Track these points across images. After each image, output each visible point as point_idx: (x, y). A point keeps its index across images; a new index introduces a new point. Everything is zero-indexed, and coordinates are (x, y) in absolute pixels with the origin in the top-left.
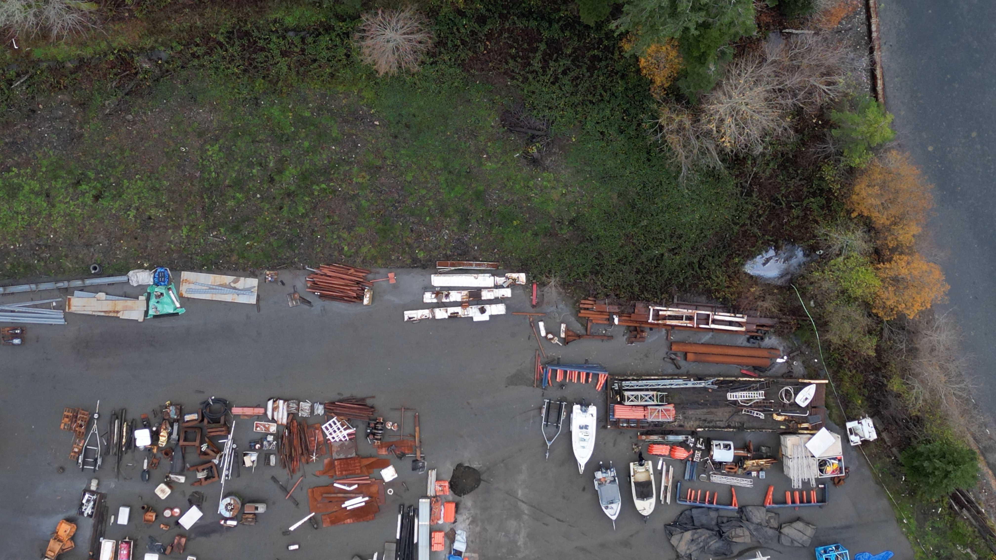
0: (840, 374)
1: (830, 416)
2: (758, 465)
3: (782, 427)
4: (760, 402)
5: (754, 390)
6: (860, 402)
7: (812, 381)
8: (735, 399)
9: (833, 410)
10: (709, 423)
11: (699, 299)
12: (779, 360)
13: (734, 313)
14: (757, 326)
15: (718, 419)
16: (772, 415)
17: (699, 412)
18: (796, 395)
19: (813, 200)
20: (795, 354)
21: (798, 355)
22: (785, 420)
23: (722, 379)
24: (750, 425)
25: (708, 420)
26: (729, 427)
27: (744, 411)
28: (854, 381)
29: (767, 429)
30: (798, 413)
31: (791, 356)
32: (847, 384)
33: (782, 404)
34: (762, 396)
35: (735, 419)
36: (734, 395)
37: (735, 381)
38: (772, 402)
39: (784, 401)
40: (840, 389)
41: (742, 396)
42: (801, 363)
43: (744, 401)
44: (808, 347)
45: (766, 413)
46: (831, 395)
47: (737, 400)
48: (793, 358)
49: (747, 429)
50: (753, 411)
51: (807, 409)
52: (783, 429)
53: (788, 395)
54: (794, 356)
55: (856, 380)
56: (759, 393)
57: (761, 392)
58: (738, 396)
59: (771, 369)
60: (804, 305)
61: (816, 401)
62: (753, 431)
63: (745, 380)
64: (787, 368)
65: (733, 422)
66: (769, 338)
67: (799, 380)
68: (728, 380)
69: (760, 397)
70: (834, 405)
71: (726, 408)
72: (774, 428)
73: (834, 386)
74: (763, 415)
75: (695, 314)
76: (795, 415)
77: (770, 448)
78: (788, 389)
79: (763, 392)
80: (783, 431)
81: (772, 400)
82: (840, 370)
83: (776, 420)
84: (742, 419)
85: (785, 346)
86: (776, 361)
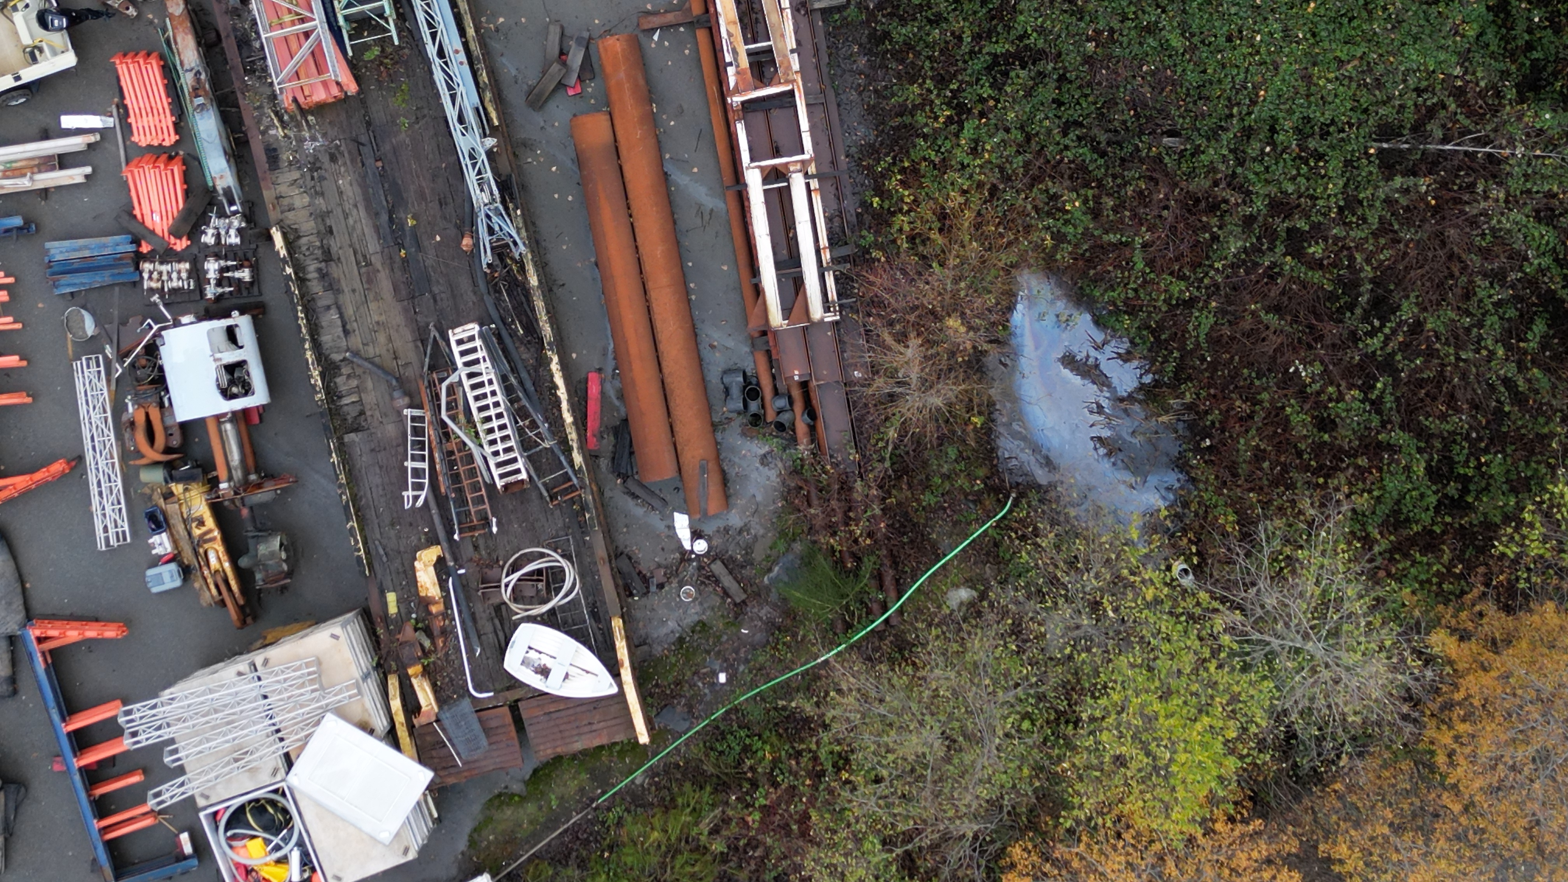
0: (689, 794)
1: (503, 799)
2: (197, 545)
3: (391, 598)
4: (473, 473)
5: (520, 431)
7: (627, 677)
8: (459, 361)
9: (531, 808)
10: (323, 276)
12: (682, 523)
15: (349, 311)
16: (432, 541)
17: (361, 220)
18: (550, 620)
19: (1420, 469)
20: (727, 581)
21: (726, 593)
22: (426, 603)
23: (534, 281)
24: (363, 459)
25: (335, 271)
26: (329, 370)
27: (417, 413)
28: (680, 860)
29: (362, 530)
30: (470, 651)
31: (713, 566)
32: (656, 834)
33: (491, 573)
34: (502, 476)
35: (370, 384)
36: (474, 350)
37: (543, 348)
38: (489, 525)
39: (507, 575)
40: (628, 811)
41: (481, 385)
42: (696, 618)
43: (461, 402)
44: (772, 627)
45: (434, 511)
46: (594, 778)
47: (456, 369)
48: (708, 578)
49: (342, 449)
50: (426, 453)
51: (498, 686)
52: (385, 605)
53: (541, 585)
54: (717, 582)
55: (682, 867)
56: (515, 460)
57: (520, 465)
58: (474, 369)
59: (637, 497)
60: (943, 566)
61: (547, 718)
62: (337, 476)
63: (559, 393)
64: (659, 566)
65: (354, 383)
66: (764, 456)
67: (617, 624)
68: (533, 310)
69: (499, 465)
70: (554, 804)
71: (409, 337)
72: (377, 566)
73: (633, 781)
74: (420, 503)
75: (789, 87)
76: (457, 638)
77: (289, 574)
78: (563, 581)
79: (523, 476)
80: (375, 609)
81: (498, 525)
82: (708, 789)
83: (416, 564)
84: (377, 414)
85: (748, 531)
86: (674, 510)
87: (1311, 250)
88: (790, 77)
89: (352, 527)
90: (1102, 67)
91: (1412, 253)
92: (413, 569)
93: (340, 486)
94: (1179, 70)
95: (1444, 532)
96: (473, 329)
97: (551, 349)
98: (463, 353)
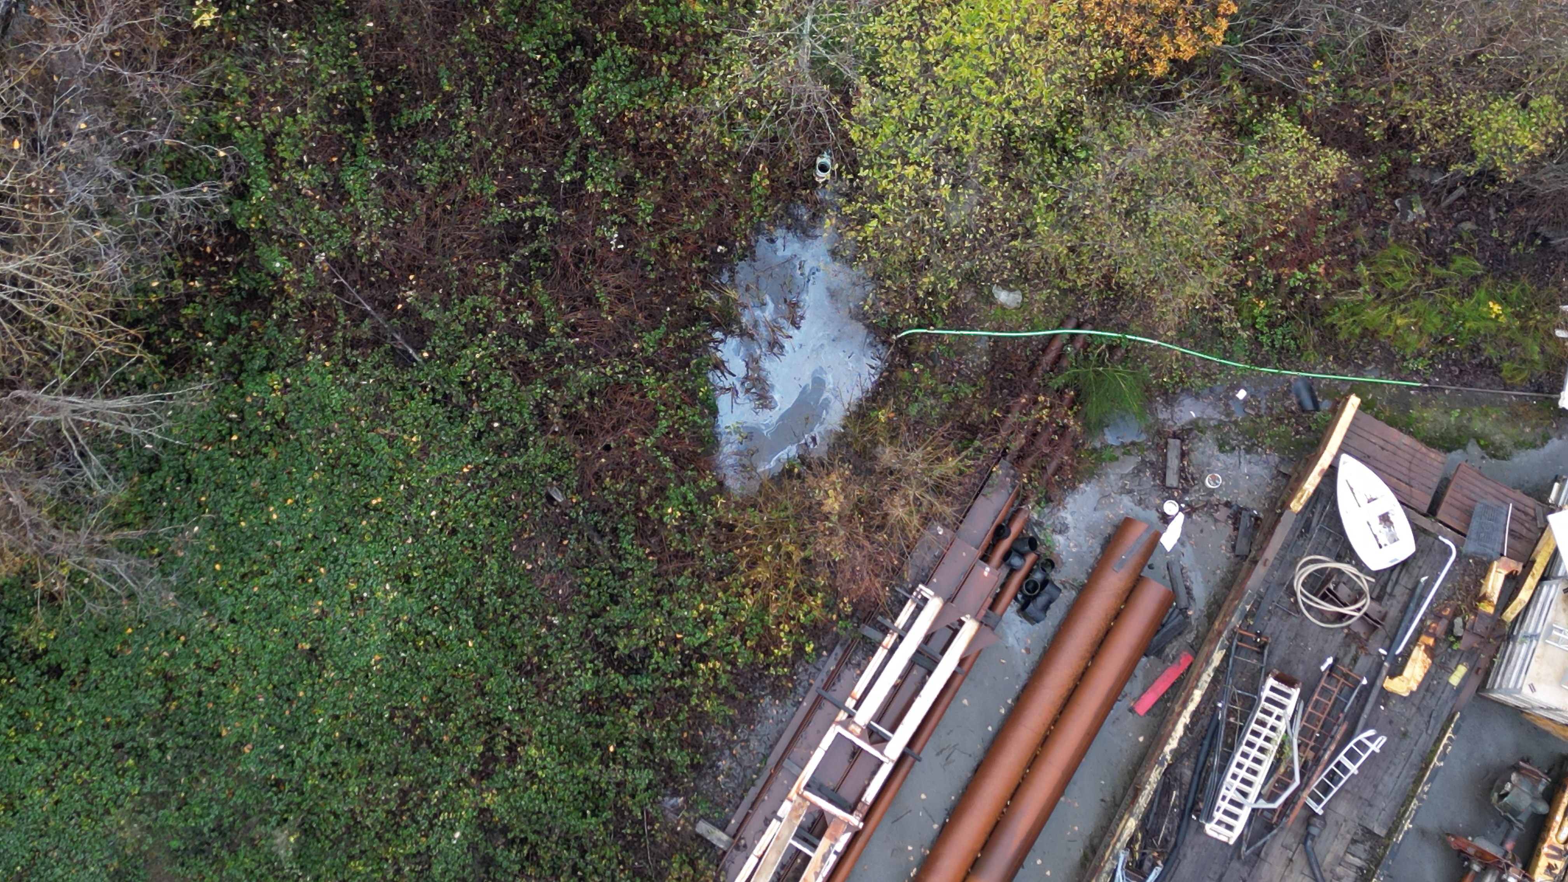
0: (1346, 328)
1: (1495, 452)
3: (1455, 680)
4: (1310, 719)
5: (1245, 717)
6: (1496, 308)
7: (1325, 461)
8: (1244, 814)
9: (1477, 426)
11: (766, 728)
12: (1170, 538)
13: (885, 631)
14: (985, 558)
16: (1386, 696)
18: (1346, 552)
19: (591, 90)
20: (1173, 463)
21: (1183, 455)
22: (1432, 652)
23: (1131, 824)
24: (1385, 805)
27: (1312, 804)
28: (1399, 286)
29: (1433, 752)
30: (1429, 585)
31: (1175, 485)
32: (1400, 322)
33: (1361, 630)
34: (1288, 696)
35: (1329, 858)
36: (1226, 813)
37: (1169, 765)
38: (1331, 668)
39: (1352, 617)
40: (1404, 358)
41: (1244, 781)
42: (1222, 457)
43: (1272, 780)
44: (1170, 399)
45: (1365, 716)
46: (1408, 406)
47: (1253, 810)
48: (1186, 479)
49: (1394, 828)
50: (1332, 766)
51: (1431, 539)
52: (1465, 679)
53: (1331, 587)
54: (1182, 470)
55: (1400, 280)
56: (1268, 700)
57: (1266, 693)
58: (1239, 798)
59: (1187, 588)
60: (998, 330)
61: (1413, 483)
62: (1417, 811)
63: (1188, 721)
64: (1216, 521)
65: (1339, 870)
66: (1060, 532)
67: (1296, 506)
68: (1151, 802)
69: (1282, 706)
70: (1456, 413)
71: (1266, 867)
72: (1445, 714)
73: (1381, 377)
74: (1371, 732)
75: (807, 794)
76: (1431, 604)
77: (1516, 768)
78: (1310, 575)
79: (1271, 682)
80: (1475, 682)
81: (1324, 661)
82: (1328, 320)
83: (1415, 689)
84: (1343, 829)
85: (1123, 487)
86: (1166, 553)
87: (530, 321)
88: (800, 800)
89: (1439, 760)
90: (559, 596)
91: (460, 253)
92: (1420, 686)
93: (1421, 800)
94: (507, 542)
95: (612, 29)
96: (1211, 829)
97: (1164, 758)
98: (1235, 817)
